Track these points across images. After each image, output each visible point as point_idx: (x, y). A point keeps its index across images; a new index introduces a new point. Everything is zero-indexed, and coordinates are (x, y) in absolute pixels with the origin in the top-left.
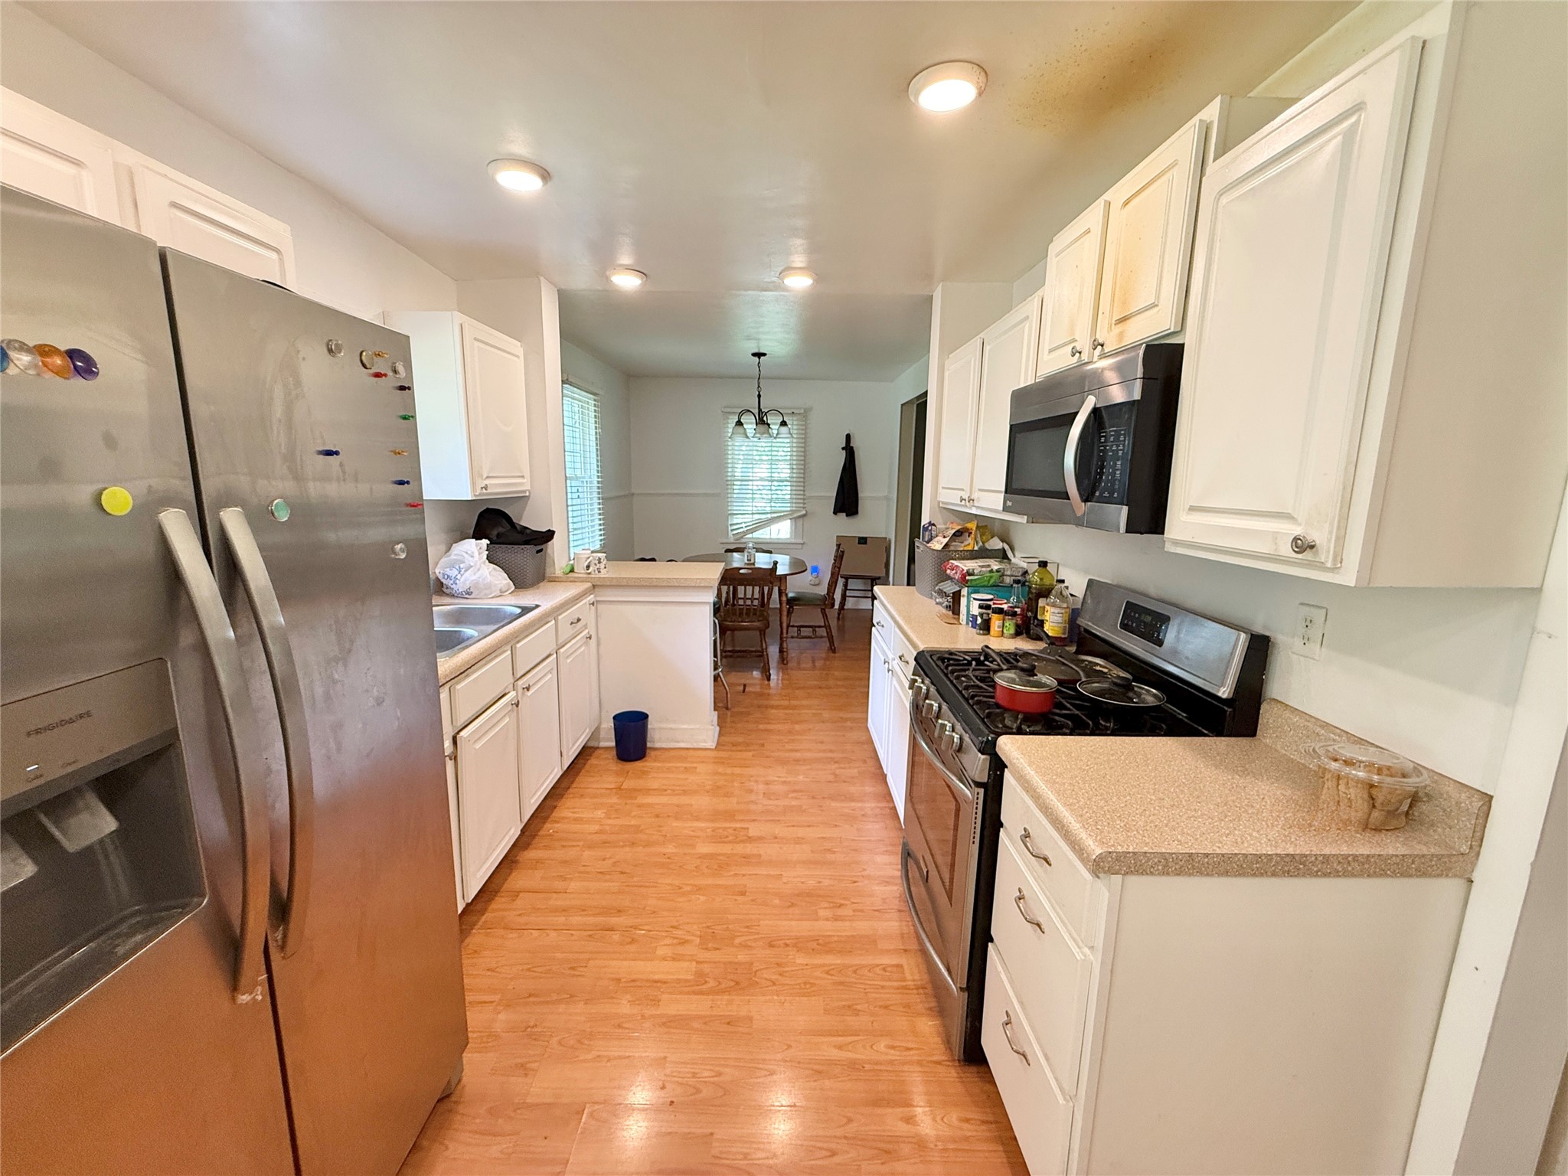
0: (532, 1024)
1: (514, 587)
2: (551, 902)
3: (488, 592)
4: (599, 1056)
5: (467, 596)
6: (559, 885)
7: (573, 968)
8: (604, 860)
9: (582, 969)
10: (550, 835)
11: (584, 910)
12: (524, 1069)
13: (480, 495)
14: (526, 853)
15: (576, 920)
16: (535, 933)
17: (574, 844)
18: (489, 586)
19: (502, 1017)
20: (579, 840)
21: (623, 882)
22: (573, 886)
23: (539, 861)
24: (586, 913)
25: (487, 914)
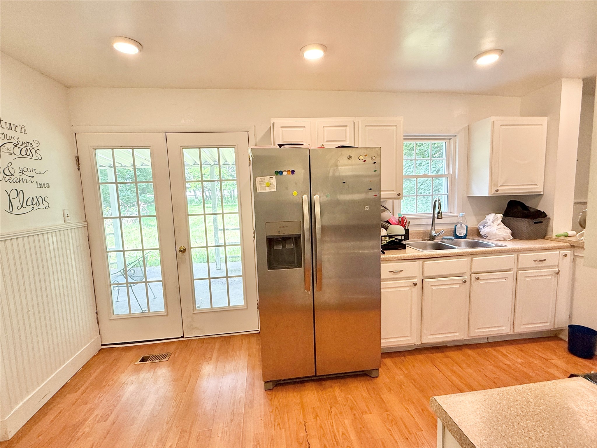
0: (404, 385)
1: (512, 238)
2: (454, 368)
3: (494, 237)
4: (407, 408)
5: (485, 238)
6: (464, 366)
7: (433, 386)
8: (494, 374)
9: (435, 389)
10: (486, 352)
11: (461, 379)
12: (390, 390)
13: (494, 194)
14: (468, 350)
15: (454, 378)
16: (437, 370)
17: (489, 360)
18: (495, 235)
19: (401, 377)
20: (494, 361)
21: (489, 385)
22: (469, 370)
23: (469, 356)
24: (460, 380)
25: (432, 355)
